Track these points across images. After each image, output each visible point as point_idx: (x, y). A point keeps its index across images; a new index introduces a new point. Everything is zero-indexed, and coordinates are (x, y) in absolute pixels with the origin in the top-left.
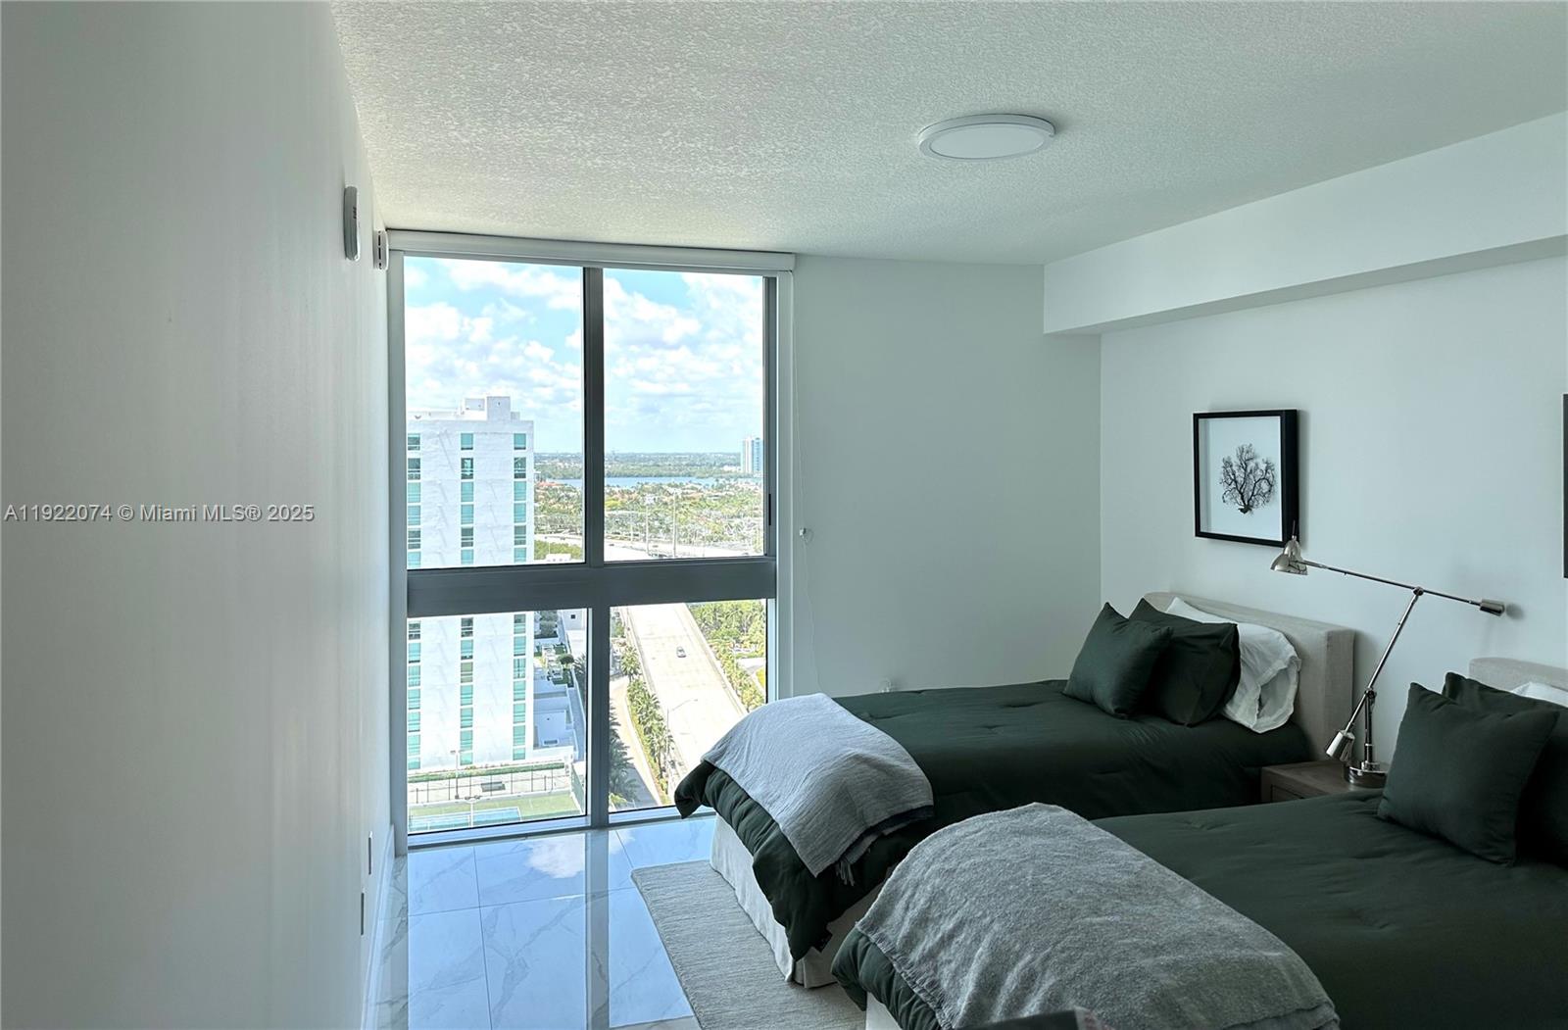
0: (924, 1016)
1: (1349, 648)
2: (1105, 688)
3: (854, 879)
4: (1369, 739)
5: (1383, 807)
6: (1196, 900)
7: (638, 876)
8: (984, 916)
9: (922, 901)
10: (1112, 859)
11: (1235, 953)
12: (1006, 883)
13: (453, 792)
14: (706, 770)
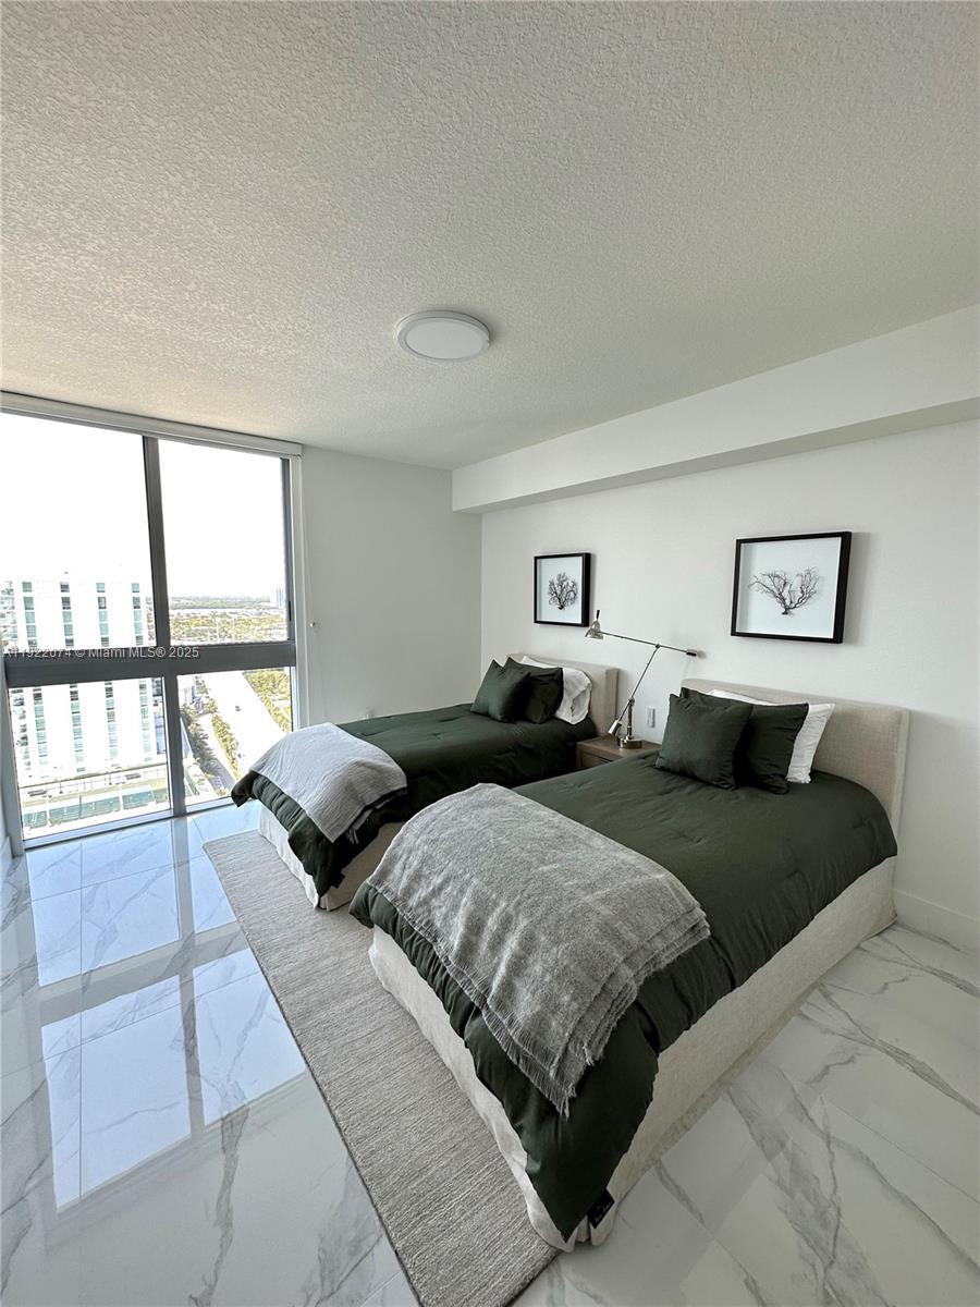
0: (424, 946)
1: (616, 678)
2: (495, 708)
3: (359, 838)
4: (630, 724)
5: (659, 762)
6: (599, 842)
7: (208, 847)
8: (465, 873)
9: (415, 863)
10: (538, 818)
11: (638, 880)
12: (477, 847)
13: (108, 782)
14: (253, 776)
